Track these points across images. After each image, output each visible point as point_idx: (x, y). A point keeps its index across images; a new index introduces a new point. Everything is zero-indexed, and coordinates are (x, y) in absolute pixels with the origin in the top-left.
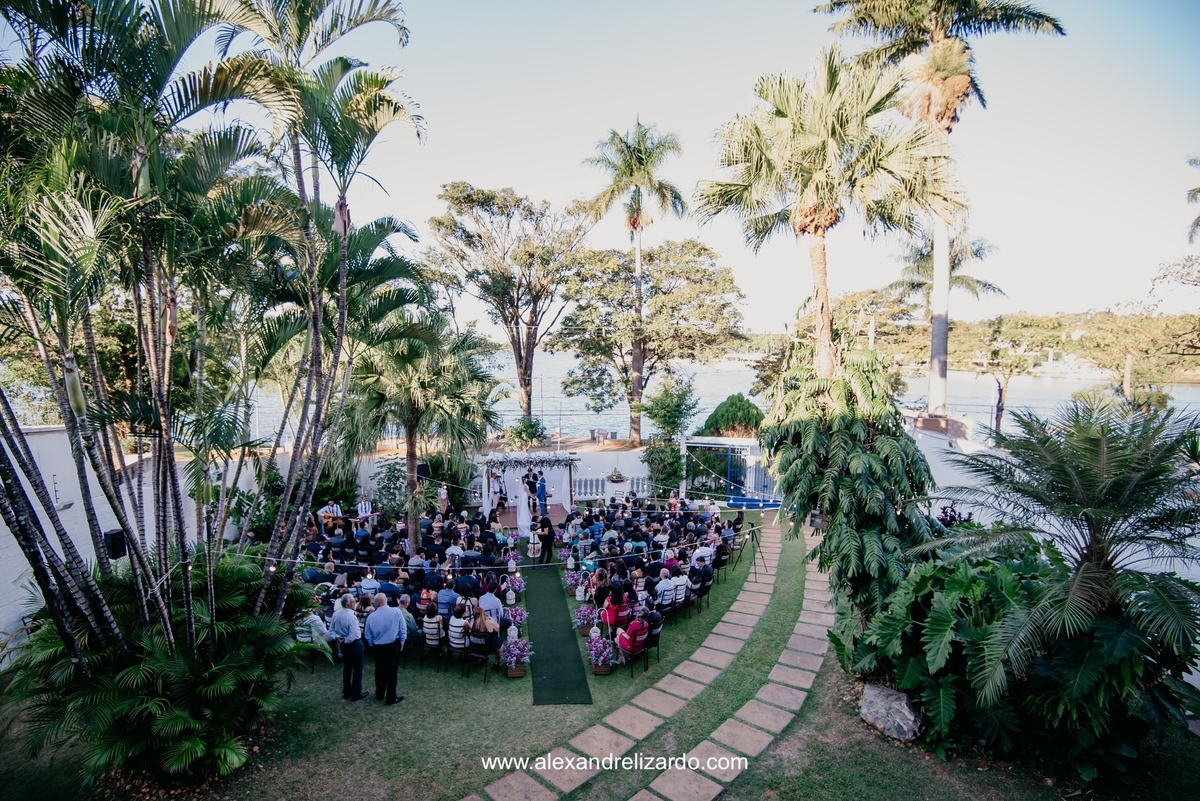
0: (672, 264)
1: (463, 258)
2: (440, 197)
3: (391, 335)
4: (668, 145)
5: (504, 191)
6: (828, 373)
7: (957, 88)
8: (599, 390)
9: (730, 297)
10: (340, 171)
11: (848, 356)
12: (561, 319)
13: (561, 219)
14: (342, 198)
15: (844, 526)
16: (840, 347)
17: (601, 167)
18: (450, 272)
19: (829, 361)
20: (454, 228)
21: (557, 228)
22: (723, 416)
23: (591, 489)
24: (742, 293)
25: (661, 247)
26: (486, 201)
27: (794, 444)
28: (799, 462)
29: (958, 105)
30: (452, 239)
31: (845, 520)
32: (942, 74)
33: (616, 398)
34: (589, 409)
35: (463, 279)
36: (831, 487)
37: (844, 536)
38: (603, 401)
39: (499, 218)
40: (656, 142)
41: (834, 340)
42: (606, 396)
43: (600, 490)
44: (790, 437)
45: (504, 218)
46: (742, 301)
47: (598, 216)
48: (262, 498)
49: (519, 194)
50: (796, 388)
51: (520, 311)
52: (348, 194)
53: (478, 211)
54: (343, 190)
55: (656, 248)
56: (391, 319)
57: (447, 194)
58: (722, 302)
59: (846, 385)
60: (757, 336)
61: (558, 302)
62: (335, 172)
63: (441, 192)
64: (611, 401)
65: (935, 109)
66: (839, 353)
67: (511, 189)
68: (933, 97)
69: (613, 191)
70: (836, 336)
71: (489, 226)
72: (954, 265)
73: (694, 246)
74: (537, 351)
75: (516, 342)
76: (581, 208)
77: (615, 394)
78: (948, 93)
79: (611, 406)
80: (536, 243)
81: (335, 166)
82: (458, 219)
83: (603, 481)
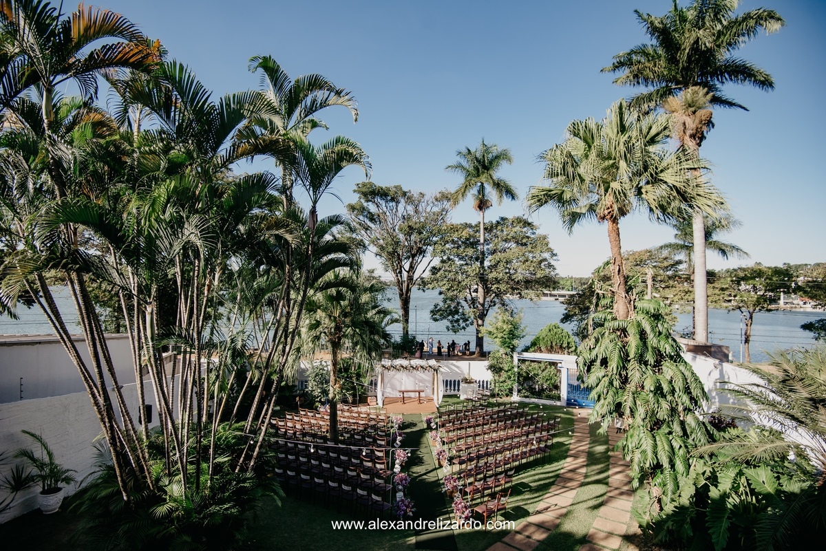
0: (505, 233)
1: (367, 229)
2: (355, 191)
3: (328, 285)
4: (502, 156)
5: (395, 187)
6: (625, 316)
7: (703, 118)
8: (456, 317)
9: (546, 255)
10: (314, 192)
11: (639, 304)
12: (429, 268)
13: (432, 205)
14: (314, 207)
15: (641, 428)
16: (633, 298)
17: (459, 171)
18: (359, 238)
19: (626, 307)
20: (362, 210)
21: (428, 209)
22: (544, 339)
23: (451, 386)
24: (554, 252)
25: (497, 221)
26: (383, 194)
27: (602, 366)
28: (606, 379)
29: (705, 129)
30: (361, 218)
31: (642, 423)
32: (693, 109)
33: (468, 322)
34: (448, 330)
35: (367, 243)
36: (631, 399)
37: (642, 435)
38: (459, 325)
39: (391, 204)
40: (495, 155)
41: (627, 293)
42: (461, 321)
43: (456, 388)
44: (599, 361)
45: (394, 204)
46: (554, 258)
47: (456, 202)
48: (235, 385)
49: (405, 189)
50: (602, 325)
51: (403, 263)
52: (318, 205)
53: (378, 199)
54: (315, 202)
55: (494, 222)
56: (330, 276)
57: (359, 189)
58: (541, 258)
59: (639, 325)
60: (563, 278)
61: (428, 257)
62: (311, 192)
63: (356, 188)
64: (464, 324)
65: (689, 132)
66: (632, 302)
67: (400, 186)
68: (687, 124)
69: (466, 186)
70: (629, 290)
71: (385, 209)
72: (708, 234)
73: (521, 221)
74: (414, 289)
75: (400, 283)
76: (445, 197)
77: (467, 320)
78: (697, 121)
79: (464, 328)
80: (415, 219)
81: (311, 189)
82: (365, 204)
83: (459, 381)
